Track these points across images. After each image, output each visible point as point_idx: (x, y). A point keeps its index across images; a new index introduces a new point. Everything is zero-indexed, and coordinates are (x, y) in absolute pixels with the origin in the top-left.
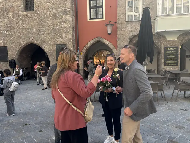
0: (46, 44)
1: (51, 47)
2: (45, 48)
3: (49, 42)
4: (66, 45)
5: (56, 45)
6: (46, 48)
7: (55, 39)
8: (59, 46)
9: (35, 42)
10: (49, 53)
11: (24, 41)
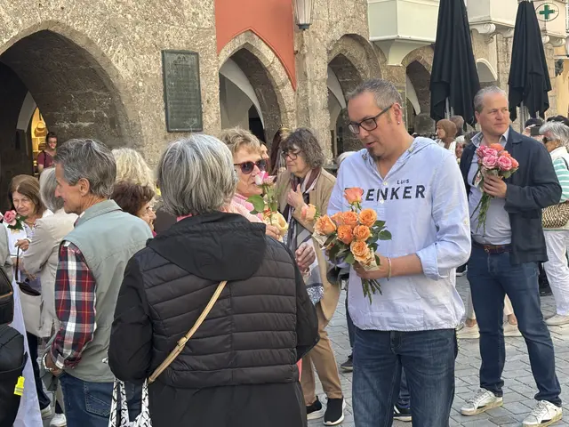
0: (124, 40)
1: (143, 59)
2: (121, 63)
3: (137, 37)
4: (197, 54)
5: (163, 52)
6: (126, 65)
7: (156, 20)
8: (175, 57)
9: (76, 26)
10: (137, 89)
11: (17, 13)
